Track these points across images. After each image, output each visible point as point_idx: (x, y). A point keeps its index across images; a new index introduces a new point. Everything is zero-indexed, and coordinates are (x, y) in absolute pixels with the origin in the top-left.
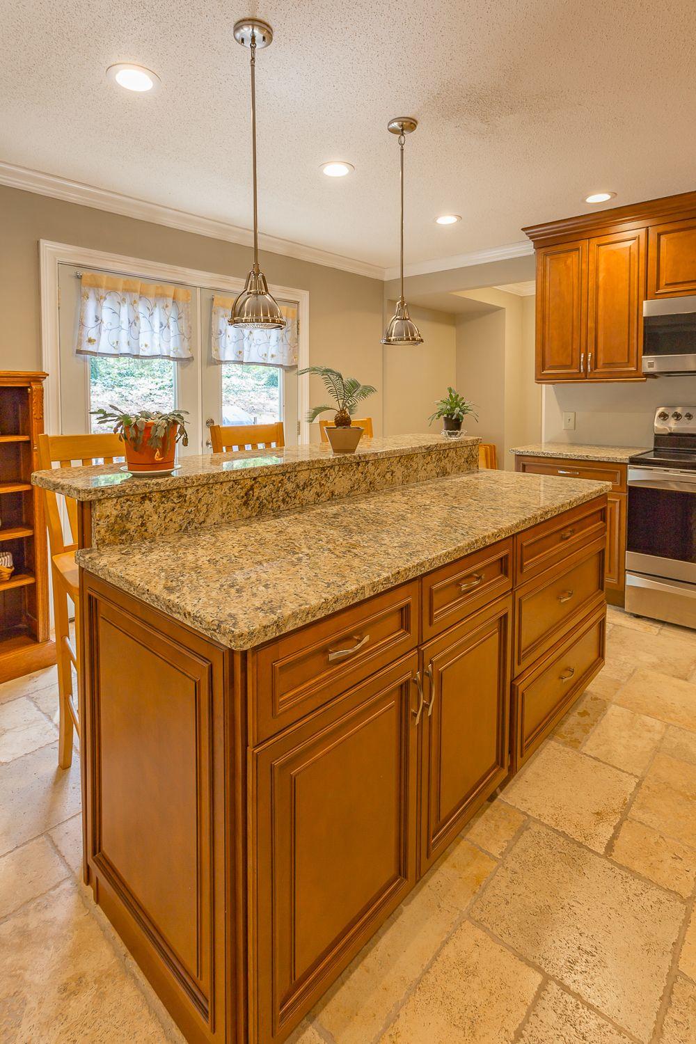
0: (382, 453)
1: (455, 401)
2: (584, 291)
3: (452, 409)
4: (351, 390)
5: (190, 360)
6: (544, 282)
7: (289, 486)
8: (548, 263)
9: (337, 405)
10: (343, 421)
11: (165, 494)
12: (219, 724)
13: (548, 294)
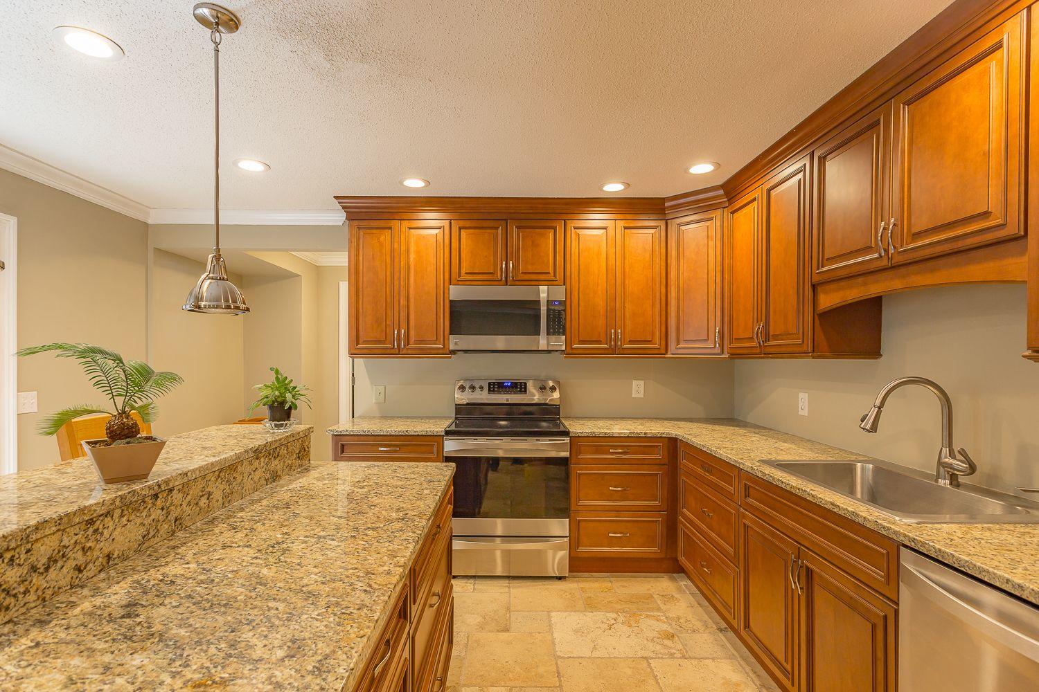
0: (194, 470)
1: (283, 385)
2: (397, 269)
3: (282, 395)
6: (357, 255)
8: (361, 236)
9: (111, 405)
13: (361, 268)
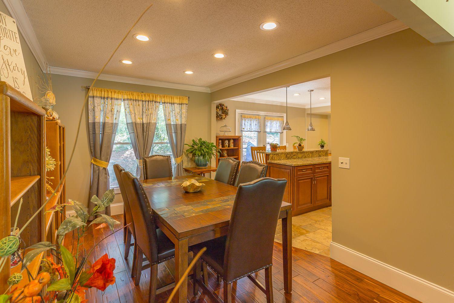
0: (307, 151)
1: (322, 142)
4: (302, 139)
5: (260, 132)
7: (292, 155)
9: (299, 142)
10: (300, 145)
11: (277, 154)
12: (292, 175)
